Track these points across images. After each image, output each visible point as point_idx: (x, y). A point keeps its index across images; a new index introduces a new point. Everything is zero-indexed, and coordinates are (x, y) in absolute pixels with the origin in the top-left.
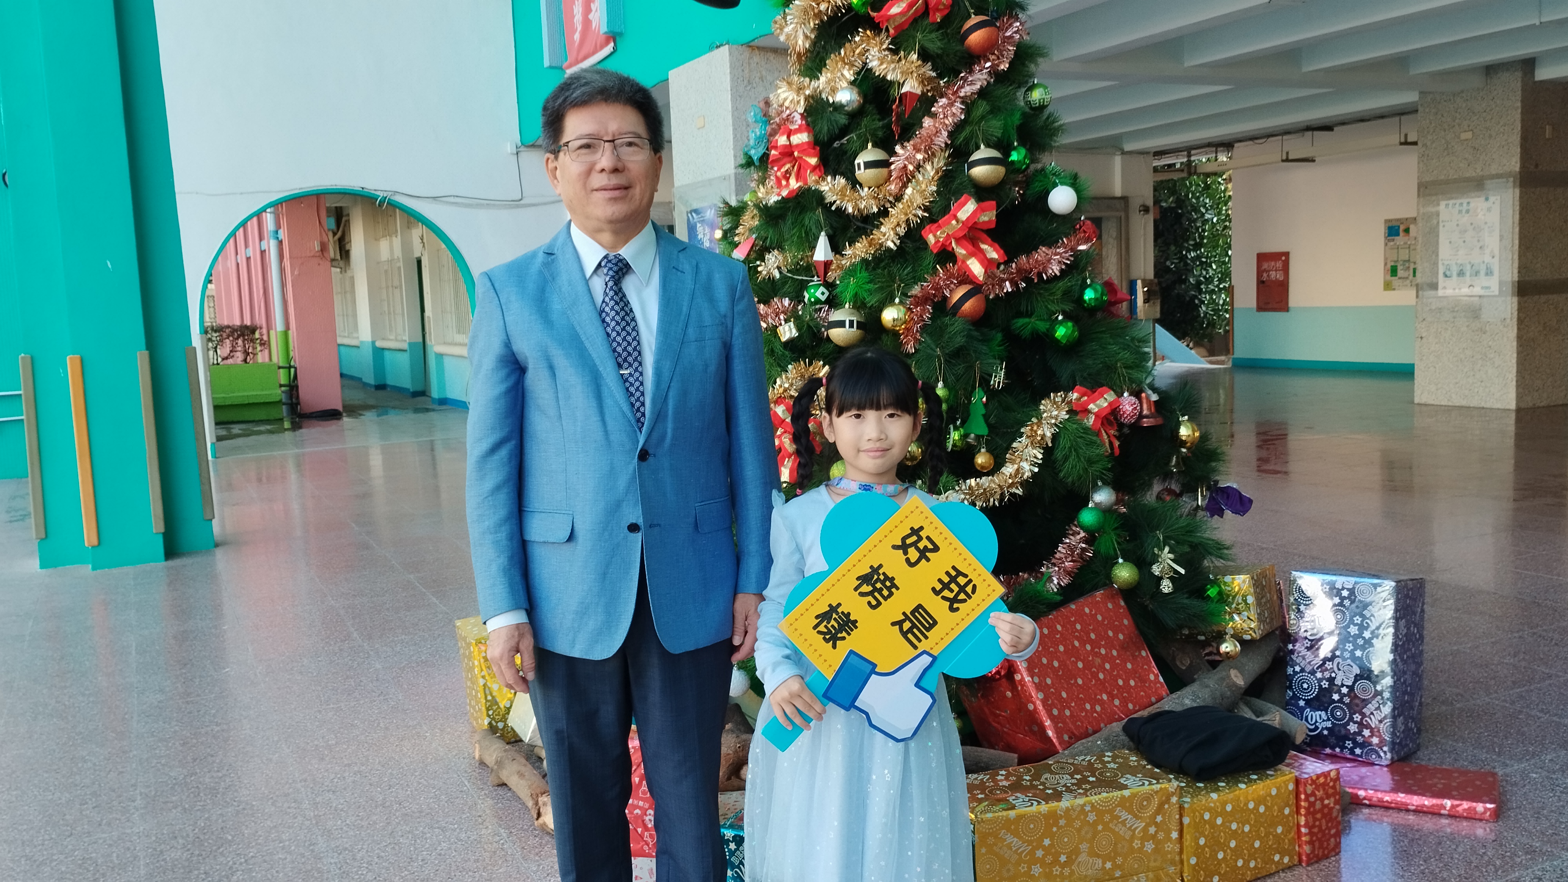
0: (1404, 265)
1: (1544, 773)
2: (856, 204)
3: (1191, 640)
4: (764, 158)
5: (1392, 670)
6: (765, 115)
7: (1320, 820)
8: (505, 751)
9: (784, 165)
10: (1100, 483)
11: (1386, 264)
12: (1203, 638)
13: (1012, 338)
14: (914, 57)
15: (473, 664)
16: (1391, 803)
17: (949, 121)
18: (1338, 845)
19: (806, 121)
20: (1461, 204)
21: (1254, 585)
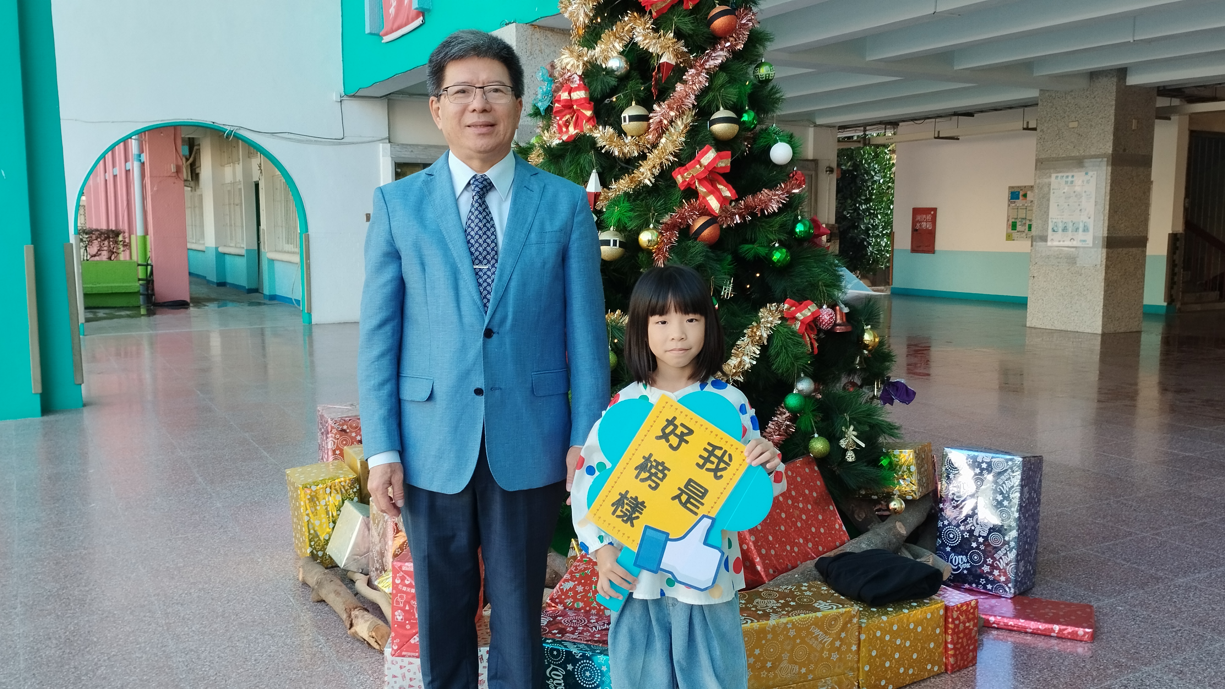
0: (1021, 222)
1: (1128, 607)
2: (622, 149)
3: (867, 500)
4: (549, 109)
5: (1018, 525)
6: (550, 76)
7: (962, 638)
8: (324, 574)
9: (565, 115)
10: (802, 375)
11: (1008, 220)
12: (876, 497)
13: (739, 261)
14: (672, 35)
15: (300, 504)
16: (1014, 627)
17: (697, 87)
18: (975, 658)
19: (584, 82)
20: (1067, 177)
21: (916, 457)
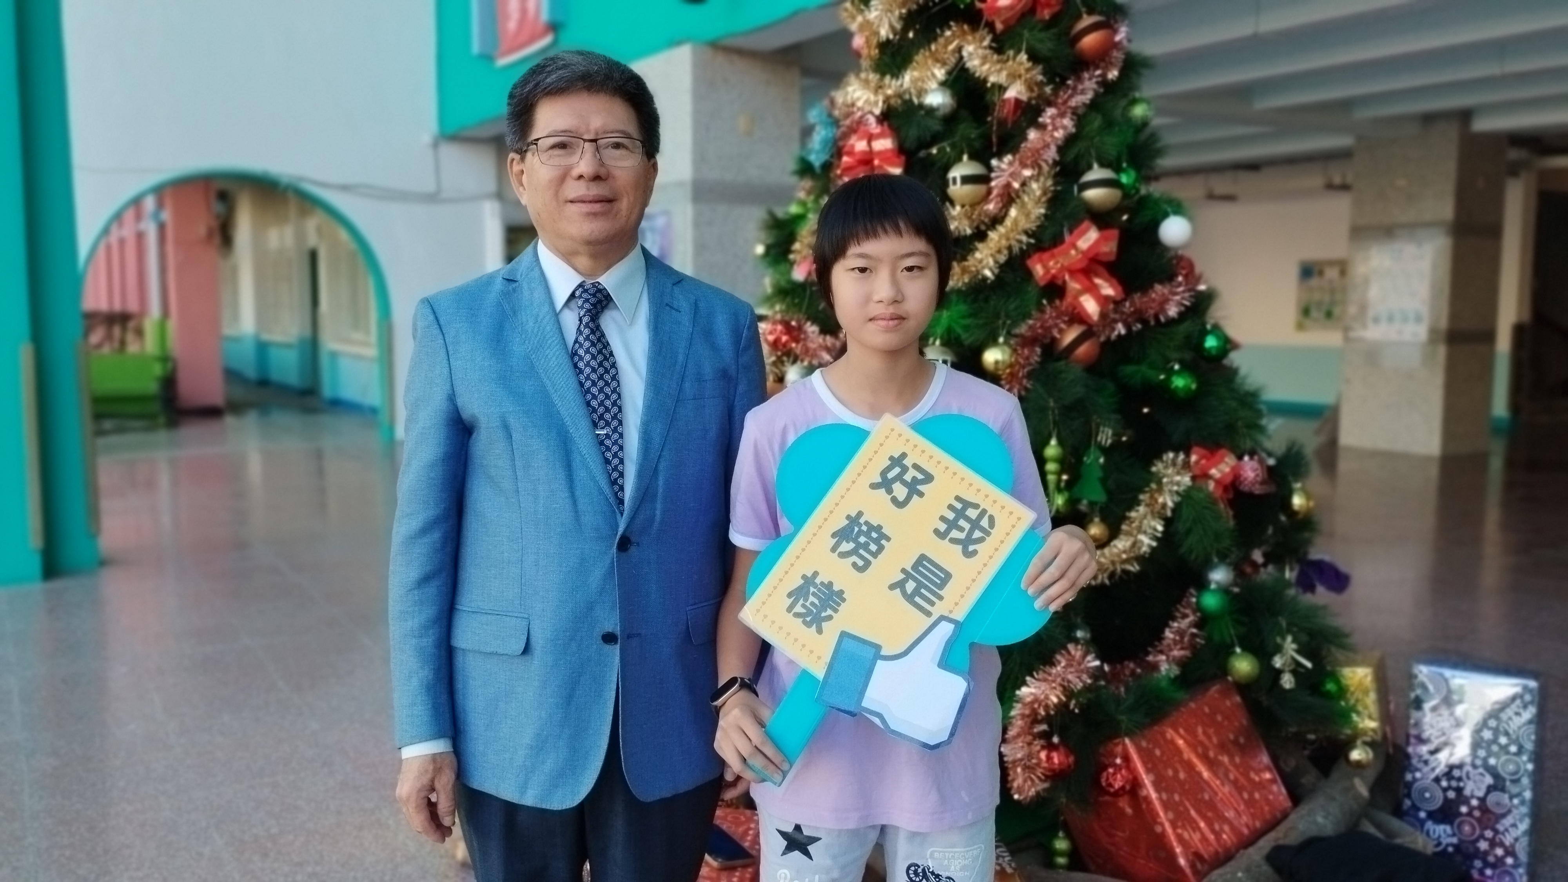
5: (1532, 782)
10: (1221, 561)
11: (1298, 305)
13: (1123, 390)
14: (1024, 57)
17: (1059, 134)
19: (886, 126)
21: (1375, 677)
